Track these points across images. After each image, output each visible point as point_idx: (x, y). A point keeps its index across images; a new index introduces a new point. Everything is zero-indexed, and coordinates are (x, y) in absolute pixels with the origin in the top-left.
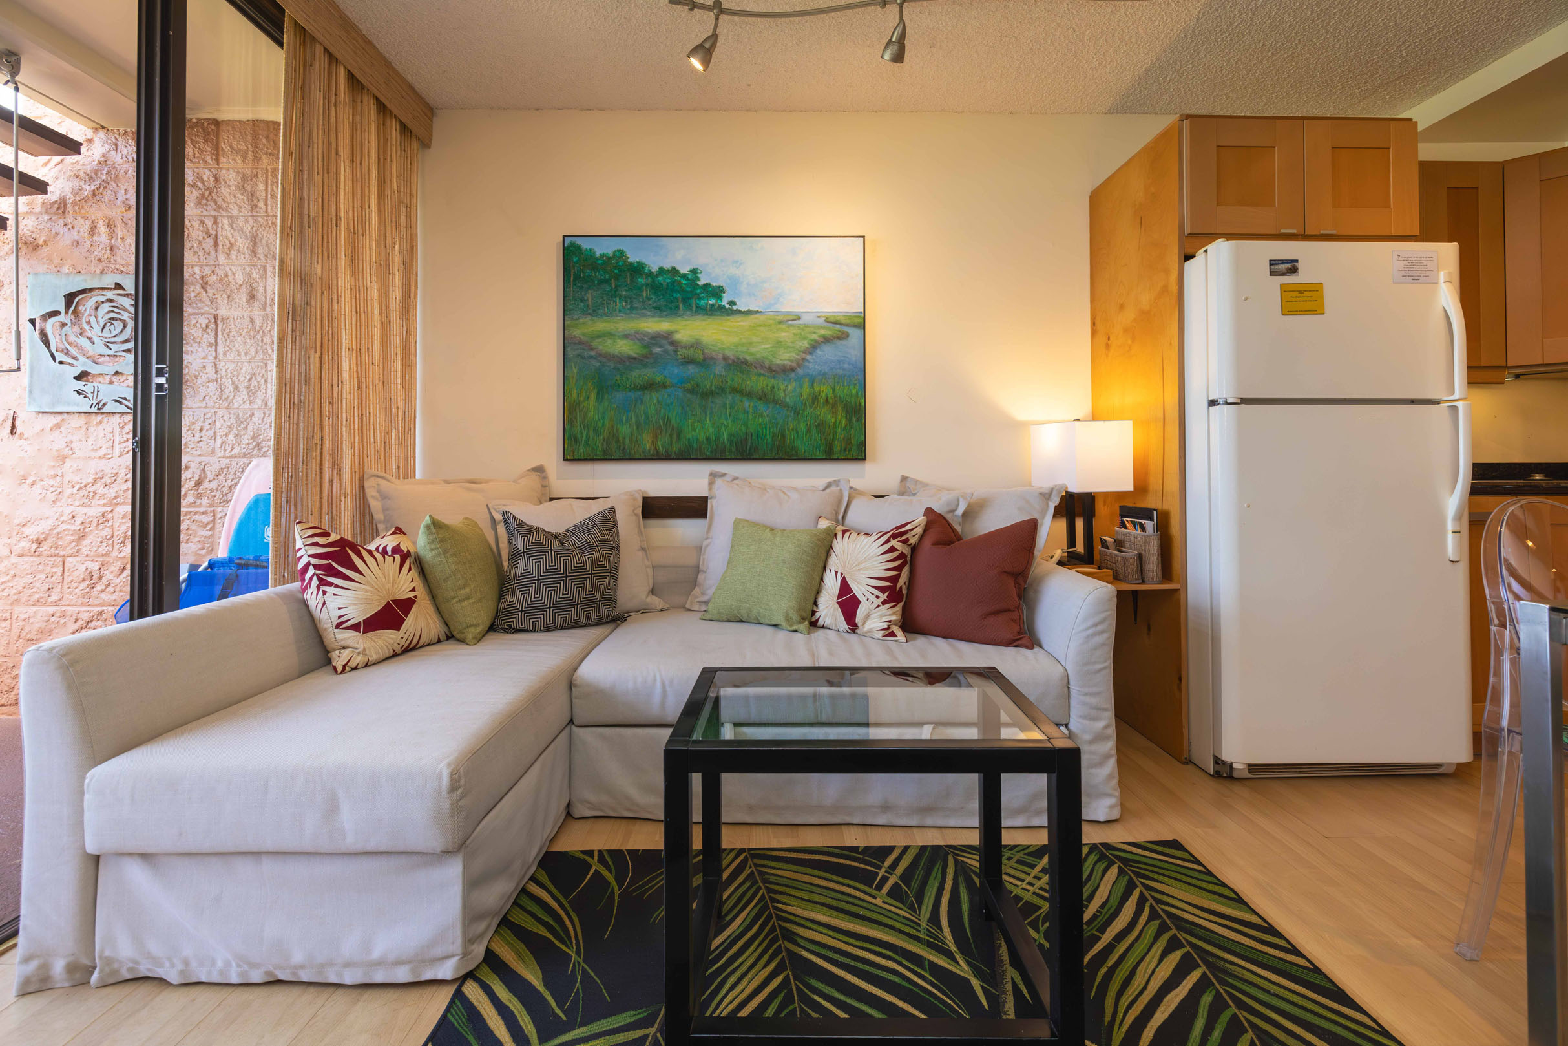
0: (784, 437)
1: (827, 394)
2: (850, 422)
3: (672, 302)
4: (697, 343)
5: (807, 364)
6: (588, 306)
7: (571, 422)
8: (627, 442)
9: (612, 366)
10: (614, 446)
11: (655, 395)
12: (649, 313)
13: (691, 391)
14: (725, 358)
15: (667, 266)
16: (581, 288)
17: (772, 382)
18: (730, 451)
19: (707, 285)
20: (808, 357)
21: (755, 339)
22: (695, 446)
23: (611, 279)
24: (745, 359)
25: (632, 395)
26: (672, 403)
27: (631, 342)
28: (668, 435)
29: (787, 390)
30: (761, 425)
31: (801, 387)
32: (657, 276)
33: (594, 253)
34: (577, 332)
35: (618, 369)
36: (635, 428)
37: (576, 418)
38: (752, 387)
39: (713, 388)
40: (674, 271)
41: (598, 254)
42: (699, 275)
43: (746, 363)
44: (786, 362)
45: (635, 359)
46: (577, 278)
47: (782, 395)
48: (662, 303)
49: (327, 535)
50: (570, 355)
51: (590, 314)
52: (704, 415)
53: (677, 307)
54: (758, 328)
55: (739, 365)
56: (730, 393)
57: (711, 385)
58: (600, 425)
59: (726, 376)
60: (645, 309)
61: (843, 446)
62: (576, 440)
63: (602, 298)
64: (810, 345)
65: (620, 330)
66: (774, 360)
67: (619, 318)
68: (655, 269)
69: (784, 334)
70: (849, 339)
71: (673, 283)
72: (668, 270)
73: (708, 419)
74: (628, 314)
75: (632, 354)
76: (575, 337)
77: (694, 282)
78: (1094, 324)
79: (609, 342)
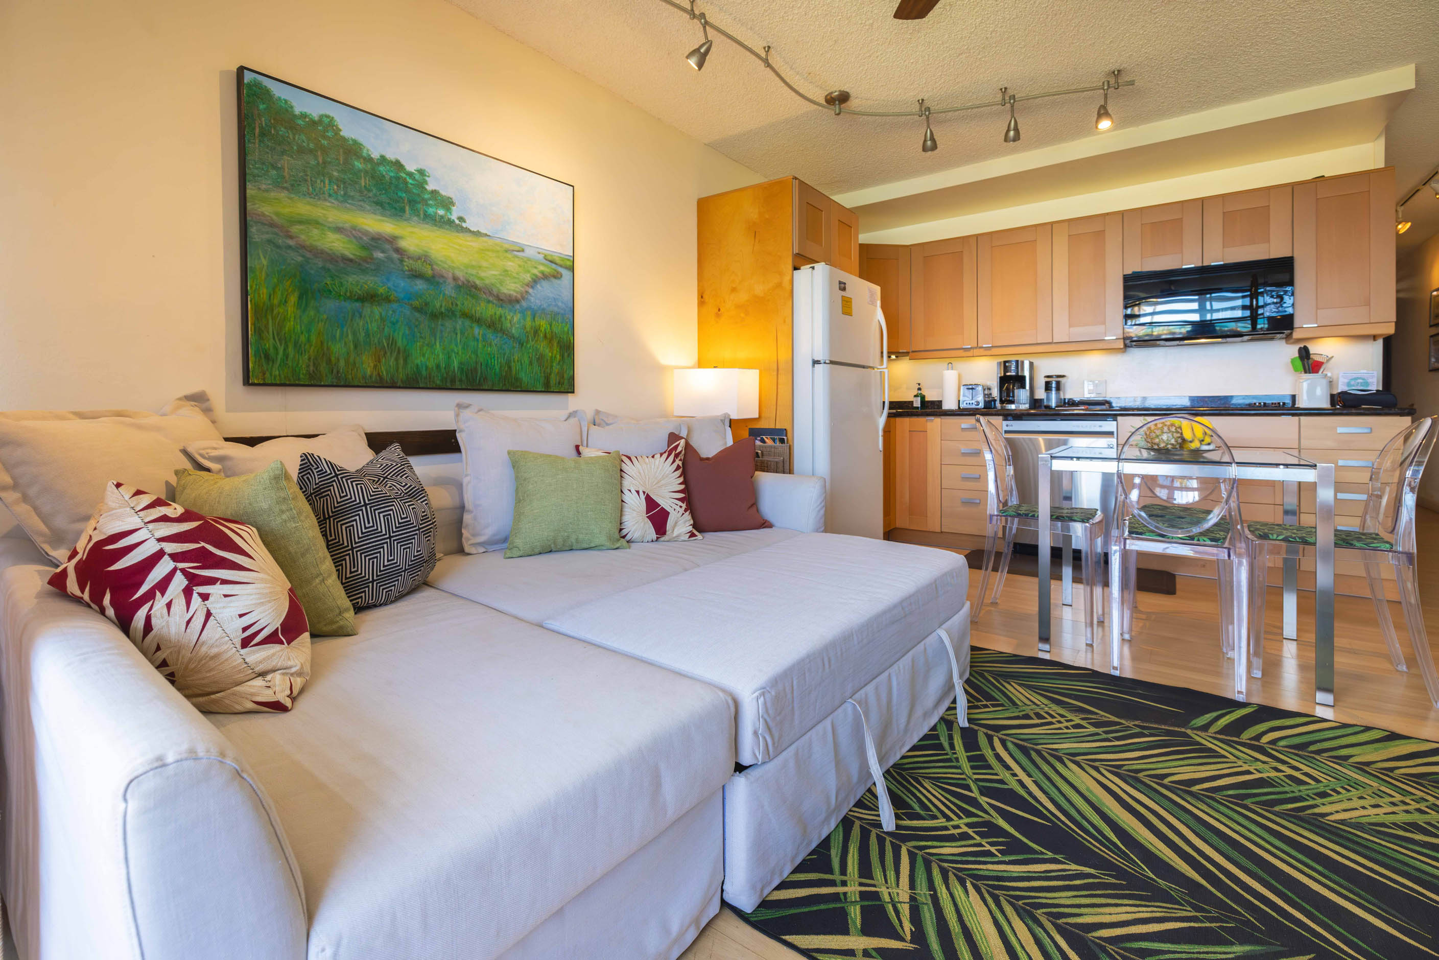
0: (510, 367)
1: (545, 330)
2: (562, 356)
4: (422, 256)
5: (530, 297)
7: (259, 332)
8: (342, 363)
9: (320, 264)
10: (324, 368)
11: (377, 310)
12: (368, 208)
13: (419, 310)
14: (455, 279)
15: (391, 156)
16: (272, 149)
17: (500, 311)
18: (461, 380)
19: (434, 193)
20: (530, 290)
21: (485, 264)
22: (424, 373)
23: (317, 151)
24: (474, 283)
25: (349, 306)
26: (397, 321)
27: (346, 239)
28: (393, 360)
29: (514, 321)
30: (489, 354)
31: (524, 319)
32: (378, 164)
33: (292, 107)
34: (263, 209)
36: (352, 347)
37: (267, 326)
38: (481, 313)
39: (443, 310)
40: (398, 165)
41: (294, 111)
42: (427, 178)
43: (475, 287)
44: (512, 292)
45: (351, 260)
46: (265, 133)
47: (509, 325)
48: (383, 198)
50: (254, 237)
51: (286, 189)
52: (433, 339)
53: (403, 210)
54: (487, 253)
55: (469, 288)
56: (460, 317)
57: (441, 306)
58: (303, 339)
59: (456, 298)
61: (558, 380)
62: (267, 357)
63: (306, 172)
64: (530, 278)
65: (330, 220)
66: (501, 288)
67: (329, 204)
68: (375, 155)
69: (510, 263)
70: (563, 279)
72: (392, 162)
73: (438, 344)
74: (342, 202)
75: (348, 253)
76: (264, 215)
77: (421, 185)
78: (702, 297)
79: (316, 232)
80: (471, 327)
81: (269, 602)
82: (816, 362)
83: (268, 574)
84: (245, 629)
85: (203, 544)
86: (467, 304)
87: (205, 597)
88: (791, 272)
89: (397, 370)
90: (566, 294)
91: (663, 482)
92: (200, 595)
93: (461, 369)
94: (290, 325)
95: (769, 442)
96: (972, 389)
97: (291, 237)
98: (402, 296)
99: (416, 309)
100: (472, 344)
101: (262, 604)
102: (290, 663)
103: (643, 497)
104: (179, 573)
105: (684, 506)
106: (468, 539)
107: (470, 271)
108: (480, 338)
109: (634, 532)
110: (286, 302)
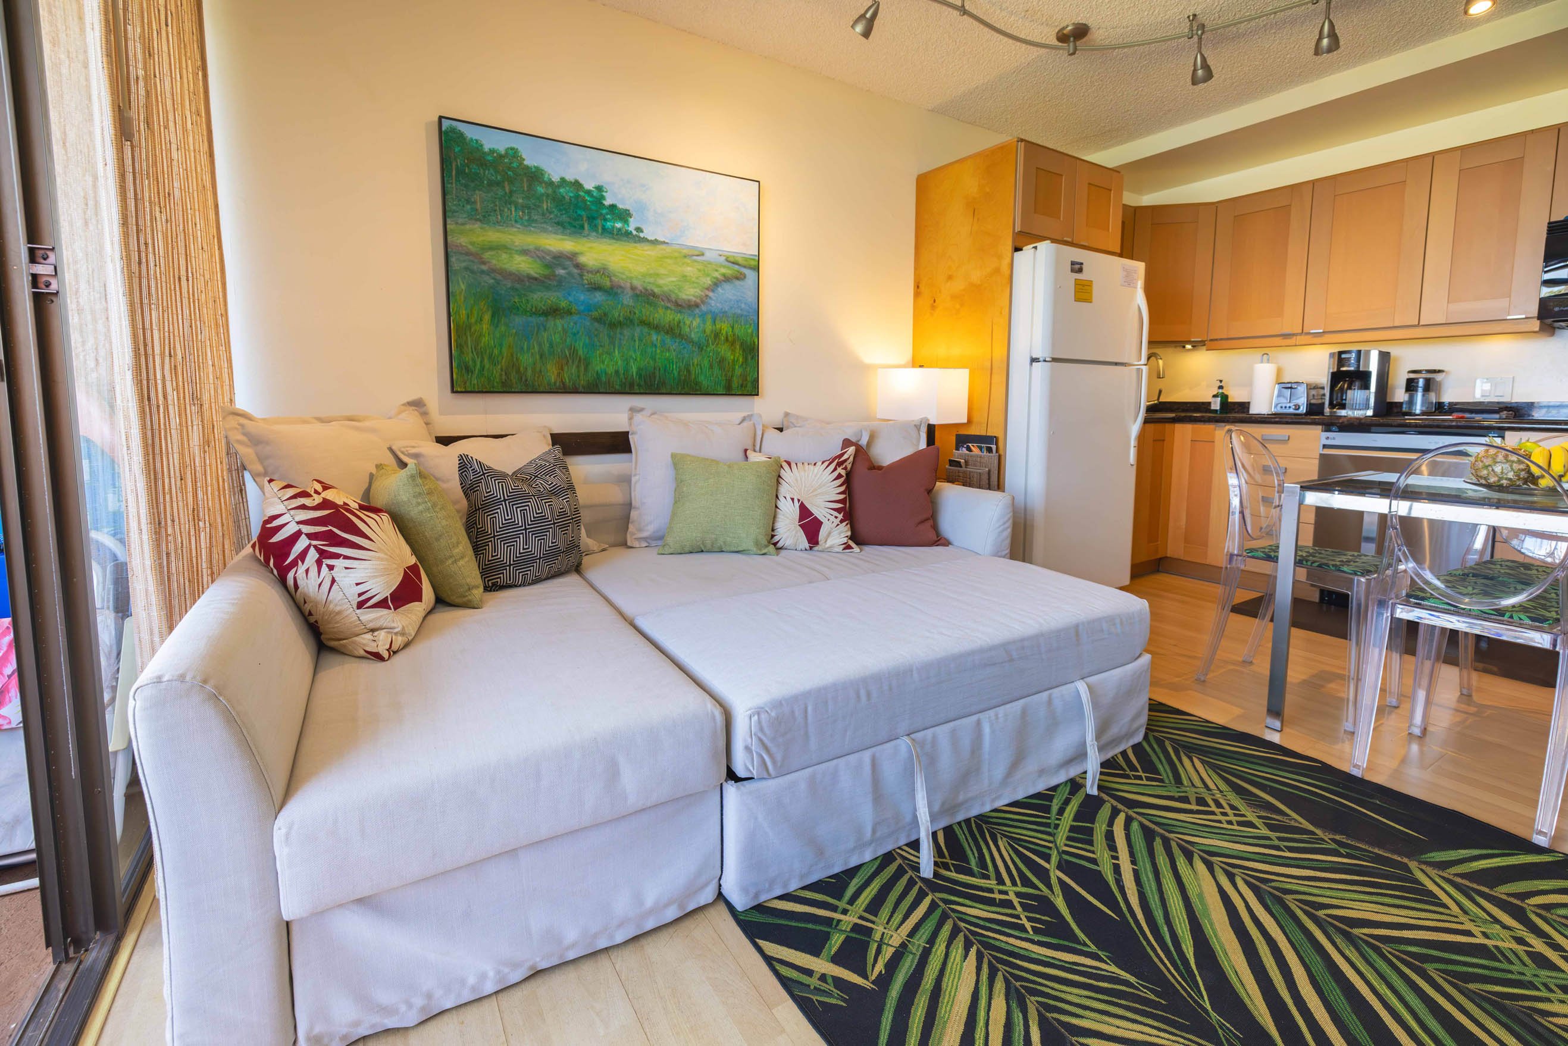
0: (689, 371)
1: (727, 332)
2: (746, 359)
3: (575, 220)
4: (604, 269)
5: (710, 301)
6: (477, 210)
7: (459, 346)
8: (529, 373)
9: (509, 285)
10: (513, 376)
11: (559, 323)
12: (550, 229)
13: (599, 320)
14: (633, 288)
15: (570, 177)
16: (466, 186)
17: (679, 317)
18: (639, 385)
19: (612, 207)
20: (711, 294)
21: (662, 271)
22: (604, 379)
23: (503, 182)
24: (652, 290)
25: (534, 320)
26: (578, 332)
27: (530, 260)
28: (574, 367)
29: (693, 325)
30: (668, 359)
31: (704, 323)
32: (559, 187)
33: (482, 146)
34: (461, 240)
35: (517, 290)
36: (538, 357)
37: (466, 343)
38: (659, 320)
39: (621, 319)
40: (577, 185)
41: (486, 148)
42: (604, 194)
43: (654, 295)
44: (691, 298)
45: (536, 279)
46: (460, 172)
47: (688, 329)
48: (564, 218)
50: (455, 265)
51: (480, 221)
52: (612, 347)
53: (582, 227)
54: (665, 259)
55: (648, 296)
56: (638, 325)
57: (619, 315)
58: (496, 352)
59: (634, 307)
60: (545, 223)
61: (740, 382)
62: (468, 367)
63: (494, 202)
64: (712, 282)
65: (517, 244)
66: (680, 294)
67: (515, 230)
68: (556, 178)
69: (689, 268)
70: (746, 280)
71: (577, 197)
72: (571, 182)
73: (616, 351)
74: (526, 226)
75: (533, 273)
76: (462, 246)
77: (599, 201)
78: (918, 287)
79: (504, 256)
80: (649, 334)
81: (382, 575)
82: (1034, 360)
83: (386, 554)
84: (360, 595)
85: (330, 528)
86: (645, 312)
87: (331, 568)
88: (1010, 255)
89: (579, 376)
90: (750, 296)
91: (819, 491)
92: (328, 566)
93: (640, 376)
94: (485, 340)
95: (976, 451)
96: (1291, 388)
97: (484, 263)
98: (582, 308)
99: (595, 319)
100: (649, 350)
101: (376, 577)
102: (393, 625)
103: (797, 505)
104: (312, 549)
105: (840, 516)
106: (634, 534)
107: (648, 280)
108: (659, 345)
109: (785, 540)
110: (481, 320)
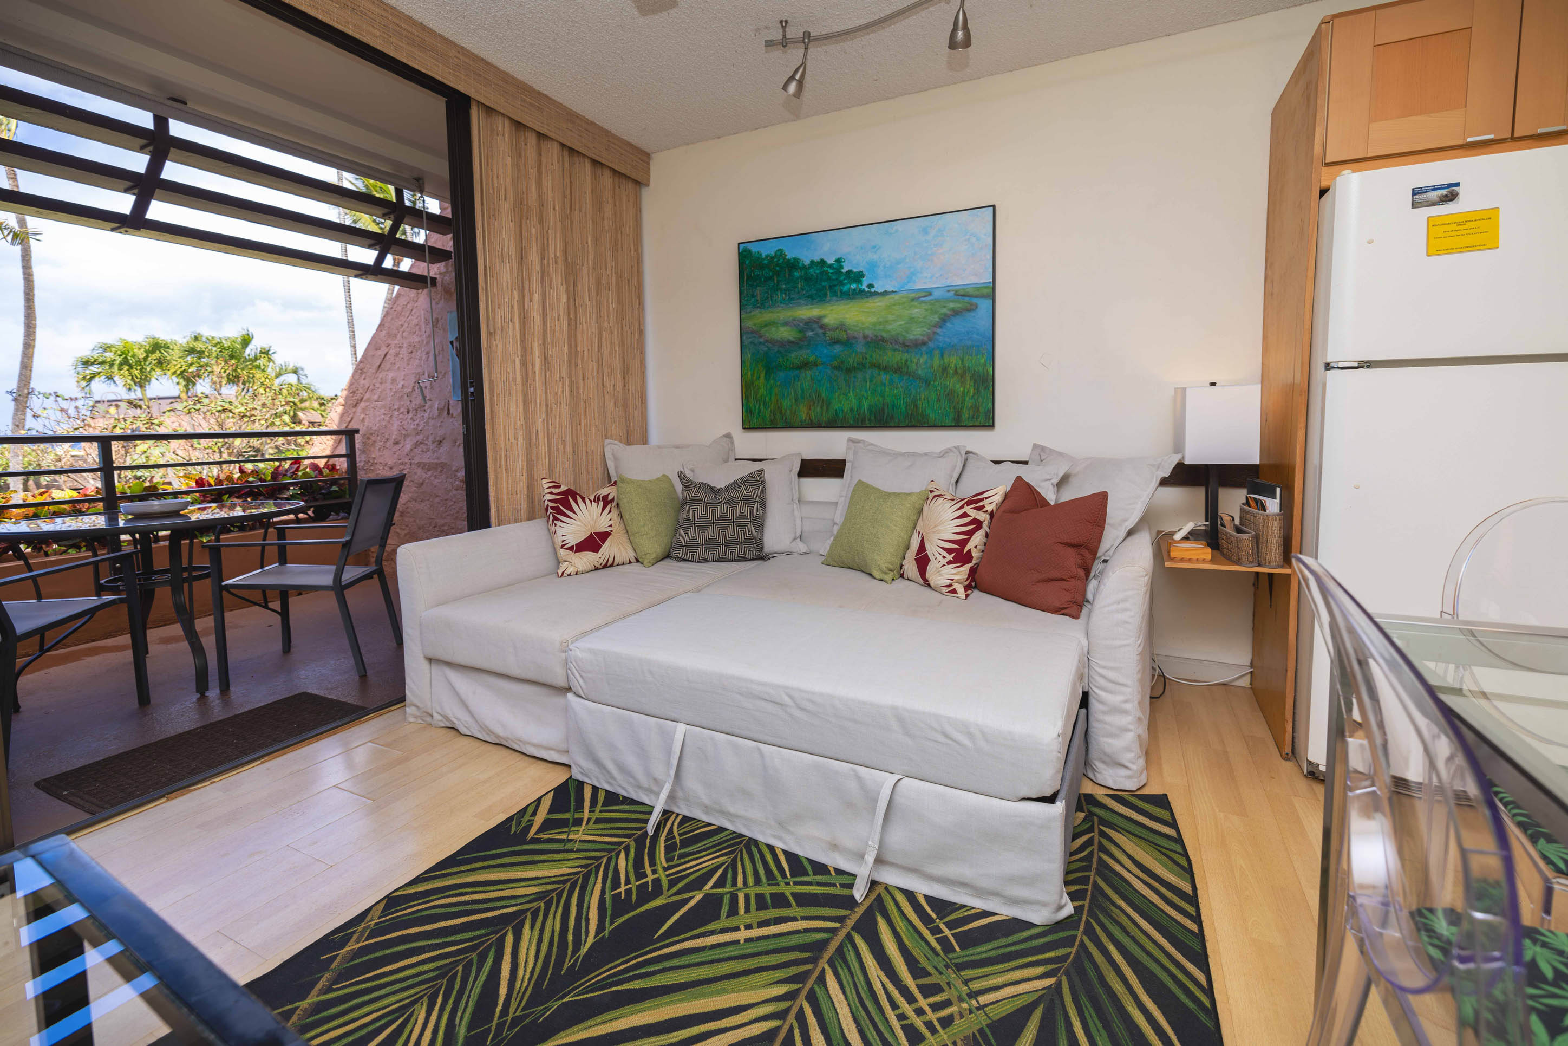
0: (916, 406)
3: (821, 291)
6: (758, 301)
7: (747, 397)
8: (788, 412)
9: (776, 349)
10: (778, 416)
12: (803, 302)
13: (837, 368)
14: (865, 337)
15: (817, 259)
16: (751, 286)
17: (906, 356)
18: (870, 420)
19: (849, 272)
21: (890, 318)
22: (841, 415)
23: (774, 276)
24: (882, 336)
29: (920, 362)
32: (809, 268)
33: (761, 255)
34: (749, 324)
35: (781, 352)
36: (794, 401)
38: (888, 361)
40: (822, 262)
41: (764, 256)
42: (843, 264)
43: (883, 340)
44: (918, 337)
45: (793, 342)
46: (749, 278)
48: (813, 291)
49: (559, 487)
50: (746, 343)
51: (759, 307)
53: (826, 295)
55: (877, 342)
58: (767, 399)
60: (799, 298)
61: (971, 413)
63: (767, 293)
64: (940, 318)
66: (908, 335)
67: (780, 308)
68: (807, 263)
69: (917, 310)
71: (822, 273)
72: (818, 262)
74: (787, 304)
76: (749, 328)
77: (838, 270)
79: (773, 329)
80: (879, 375)
93: (870, 410)
94: (761, 391)
97: (761, 337)
99: (835, 368)
107: (877, 328)
108: (887, 383)
